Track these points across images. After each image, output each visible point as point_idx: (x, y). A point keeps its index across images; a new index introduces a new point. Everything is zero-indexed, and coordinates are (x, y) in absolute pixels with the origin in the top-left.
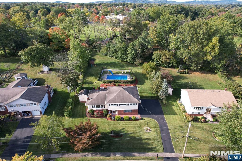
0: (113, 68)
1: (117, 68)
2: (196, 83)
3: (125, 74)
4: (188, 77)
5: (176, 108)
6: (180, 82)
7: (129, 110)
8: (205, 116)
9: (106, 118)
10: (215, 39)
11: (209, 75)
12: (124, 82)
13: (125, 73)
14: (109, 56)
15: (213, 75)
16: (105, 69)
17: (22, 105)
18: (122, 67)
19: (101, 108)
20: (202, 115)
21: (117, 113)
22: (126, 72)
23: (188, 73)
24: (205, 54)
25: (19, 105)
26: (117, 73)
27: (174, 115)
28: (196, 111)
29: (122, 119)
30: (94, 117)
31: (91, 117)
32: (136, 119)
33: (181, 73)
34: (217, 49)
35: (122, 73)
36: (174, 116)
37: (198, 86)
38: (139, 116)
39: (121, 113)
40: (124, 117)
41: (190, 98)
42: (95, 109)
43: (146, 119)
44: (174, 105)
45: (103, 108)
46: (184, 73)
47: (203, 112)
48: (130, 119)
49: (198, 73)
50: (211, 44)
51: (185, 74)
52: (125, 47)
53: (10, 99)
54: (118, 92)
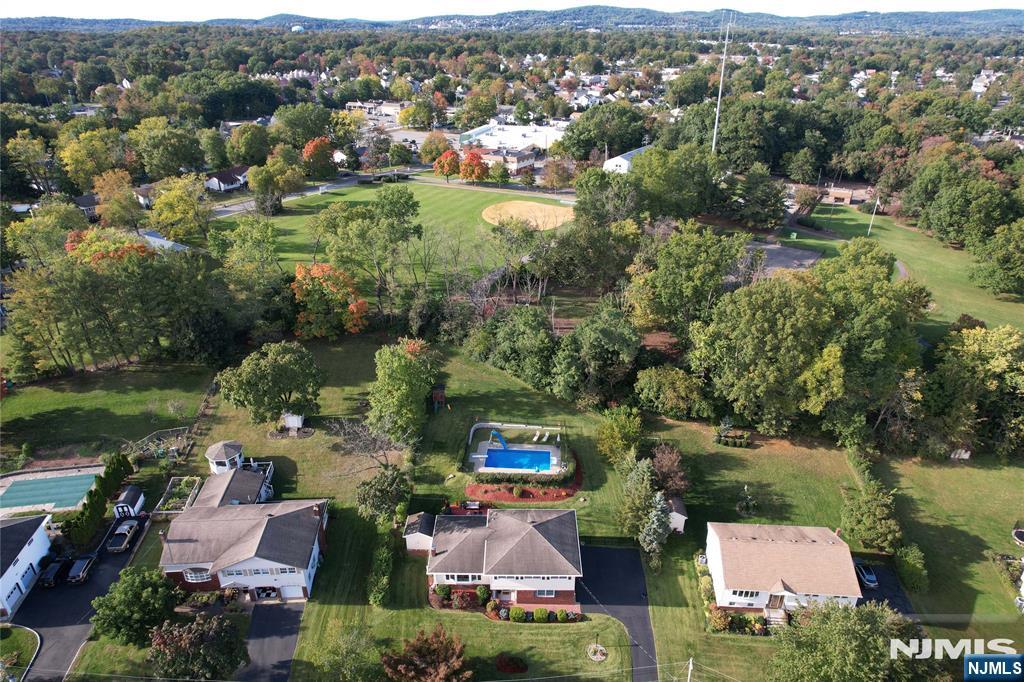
0: (507, 418)
1: (520, 420)
2: (769, 485)
3: (544, 443)
4: (747, 460)
5: (687, 581)
6: (719, 481)
7: (549, 592)
8: (765, 614)
9: (485, 612)
10: (832, 353)
11: (820, 452)
12: (538, 483)
13: (544, 440)
14: (494, 364)
15: (834, 452)
16: (480, 420)
18: (535, 413)
19: (470, 582)
20: (761, 610)
21: (514, 597)
22: (547, 434)
23: (748, 445)
24: (803, 393)
25: (250, 571)
26: (521, 439)
27: (680, 606)
28: (741, 602)
29: (528, 618)
30: (449, 606)
31: (444, 606)
32: (567, 619)
33: (726, 444)
34: (836, 383)
35: (535, 439)
36: (678, 611)
37: (775, 497)
38: (576, 608)
39: (523, 596)
40: (536, 609)
42: (452, 582)
43: (597, 618)
44: (682, 572)
45: (477, 582)
46: (735, 445)
47: (761, 602)
48: (551, 618)
49: (786, 443)
50: (818, 366)
51: (741, 446)
52: (547, 349)
53: (224, 552)
54: (517, 540)
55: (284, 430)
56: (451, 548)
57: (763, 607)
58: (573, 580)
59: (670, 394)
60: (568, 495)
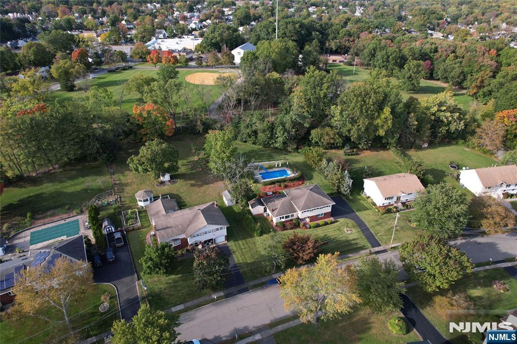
0: (260, 160)
1: (265, 160)
2: (371, 166)
3: (281, 167)
4: (359, 159)
5: (363, 202)
7: (322, 214)
8: (395, 205)
9: (300, 228)
10: (387, 110)
11: (382, 152)
12: (290, 180)
15: (386, 152)
17: (206, 233)
18: (270, 158)
19: (290, 218)
20: (393, 205)
21: (308, 220)
22: (280, 163)
23: (357, 154)
24: (376, 128)
25: (203, 233)
26: (271, 167)
27: (366, 210)
28: (387, 202)
29: (318, 226)
30: (287, 229)
31: (283, 230)
32: (332, 223)
33: (349, 155)
34: (390, 122)
35: (276, 166)
36: (366, 212)
37: (375, 170)
38: (332, 219)
39: (313, 219)
40: (321, 222)
41: (379, 189)
42: (283, 220)
43: (341, 220)
44: (360, 200)
45: (292, 218)
46: (352, 155)
47: (392, 201)
48: (326, 224)
49: (369, 151)
50: (383, 116)
51: (354, 155)
53: (187, 228)
54: (306, 196)
55: (162, 183)
56: (279, 207)
57: (394, 203)
58: (331, 206)
59: (327, 138)
60: (302, 183)
